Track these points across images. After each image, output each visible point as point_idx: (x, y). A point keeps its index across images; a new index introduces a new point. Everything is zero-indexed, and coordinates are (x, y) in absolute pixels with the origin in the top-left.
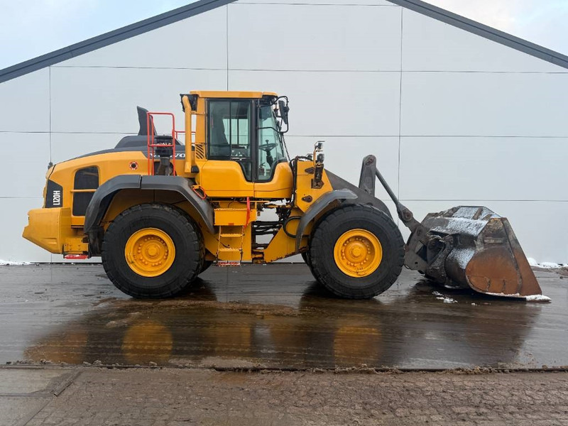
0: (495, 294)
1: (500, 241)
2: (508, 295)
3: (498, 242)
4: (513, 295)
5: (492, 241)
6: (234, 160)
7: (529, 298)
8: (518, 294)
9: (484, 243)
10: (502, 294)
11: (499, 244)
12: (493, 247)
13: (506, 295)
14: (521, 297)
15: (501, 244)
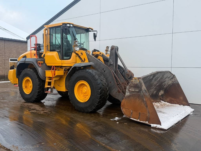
0: (135, 120)
1: (137, 91)
2: (142, 122)
3: (136, 91)
4: (144, 122)
5: (133, 90)
6: (56, 51)
7: (153, 125)
8: (147, 122)
9: (130, 91)
10: (138, 120)
11: (137, 92)
12: (134, 93)
13: (140, 121)
14: (149, 124)
15: (138, 92)
